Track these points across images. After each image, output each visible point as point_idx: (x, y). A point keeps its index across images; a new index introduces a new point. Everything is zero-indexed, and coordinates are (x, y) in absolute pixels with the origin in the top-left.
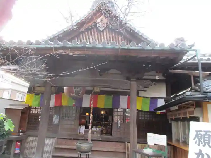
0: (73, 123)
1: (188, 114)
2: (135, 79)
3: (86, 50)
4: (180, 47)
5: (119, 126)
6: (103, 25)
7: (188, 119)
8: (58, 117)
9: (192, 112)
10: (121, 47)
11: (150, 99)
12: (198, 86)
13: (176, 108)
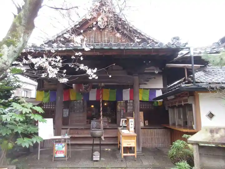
0: (81, 115)
1: (183, 102)
2: (137, 74)
3: (95, 52)
4: (176, 46)
5: (123, 116)
6: (104, 23)
7: (183, 106)
8: (67, 110)
9: (186, 101)
10: (126, 48)
11: (149, 90)
12: (191, 77)
13: (172, 97)
